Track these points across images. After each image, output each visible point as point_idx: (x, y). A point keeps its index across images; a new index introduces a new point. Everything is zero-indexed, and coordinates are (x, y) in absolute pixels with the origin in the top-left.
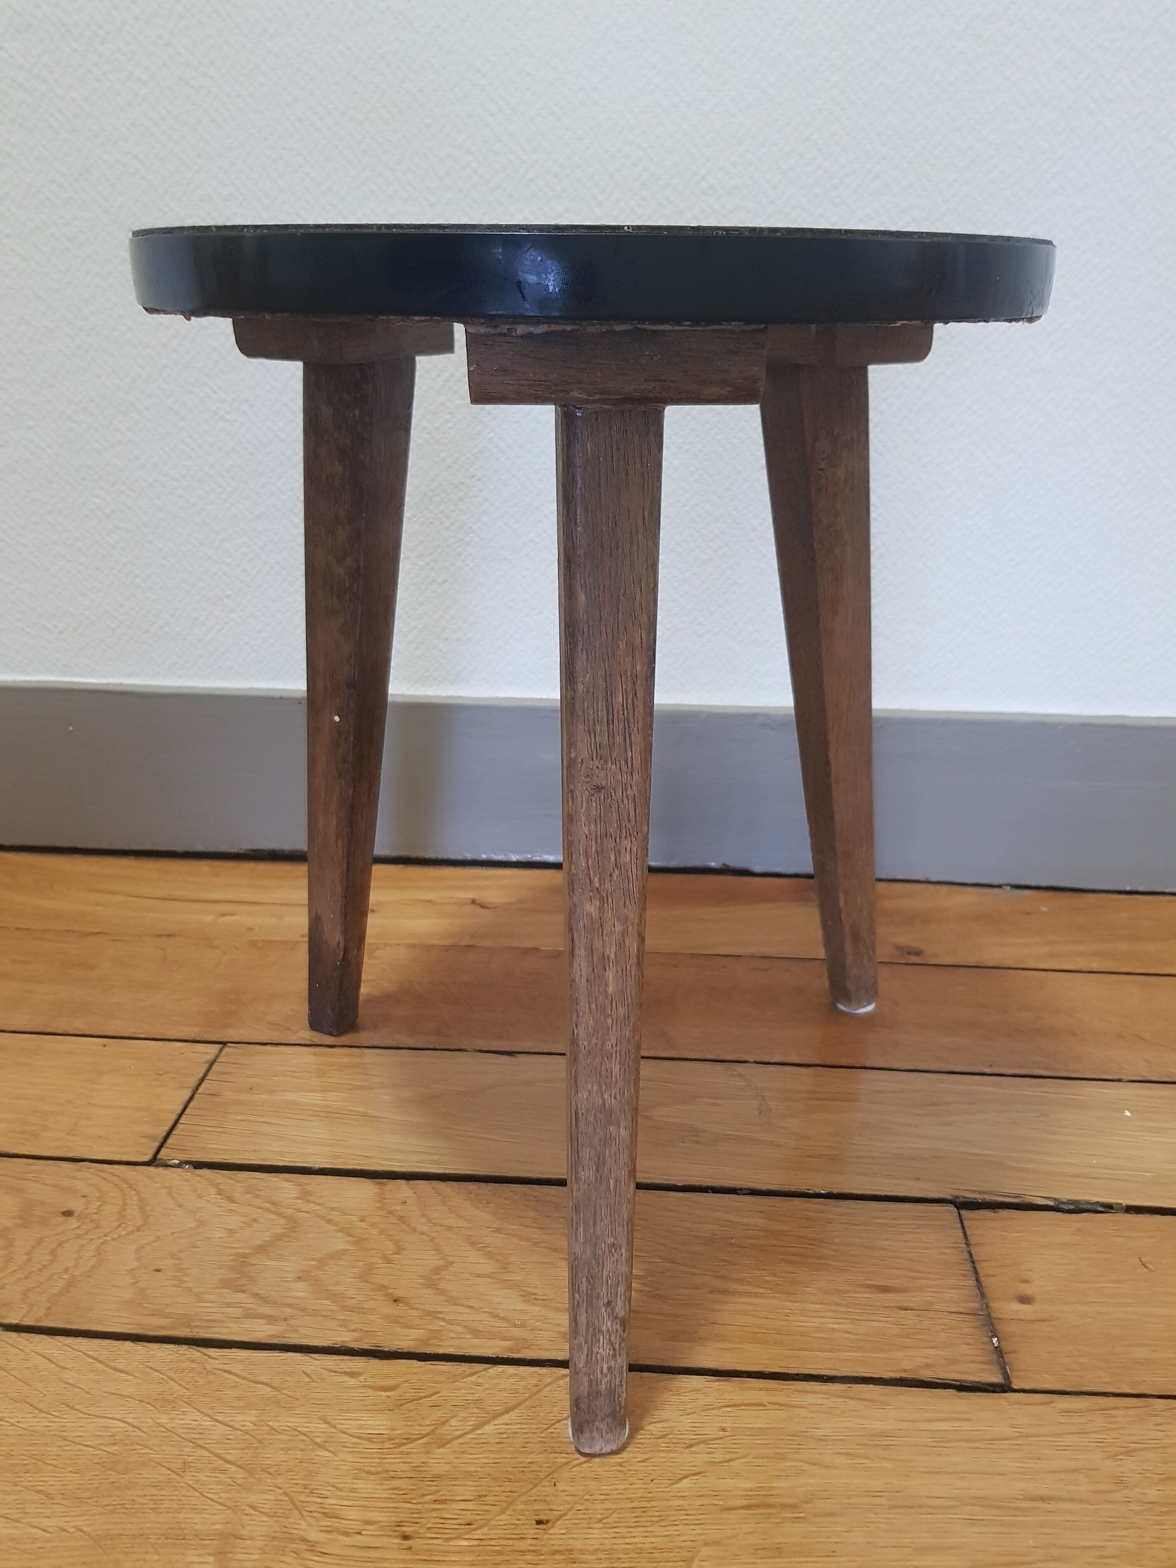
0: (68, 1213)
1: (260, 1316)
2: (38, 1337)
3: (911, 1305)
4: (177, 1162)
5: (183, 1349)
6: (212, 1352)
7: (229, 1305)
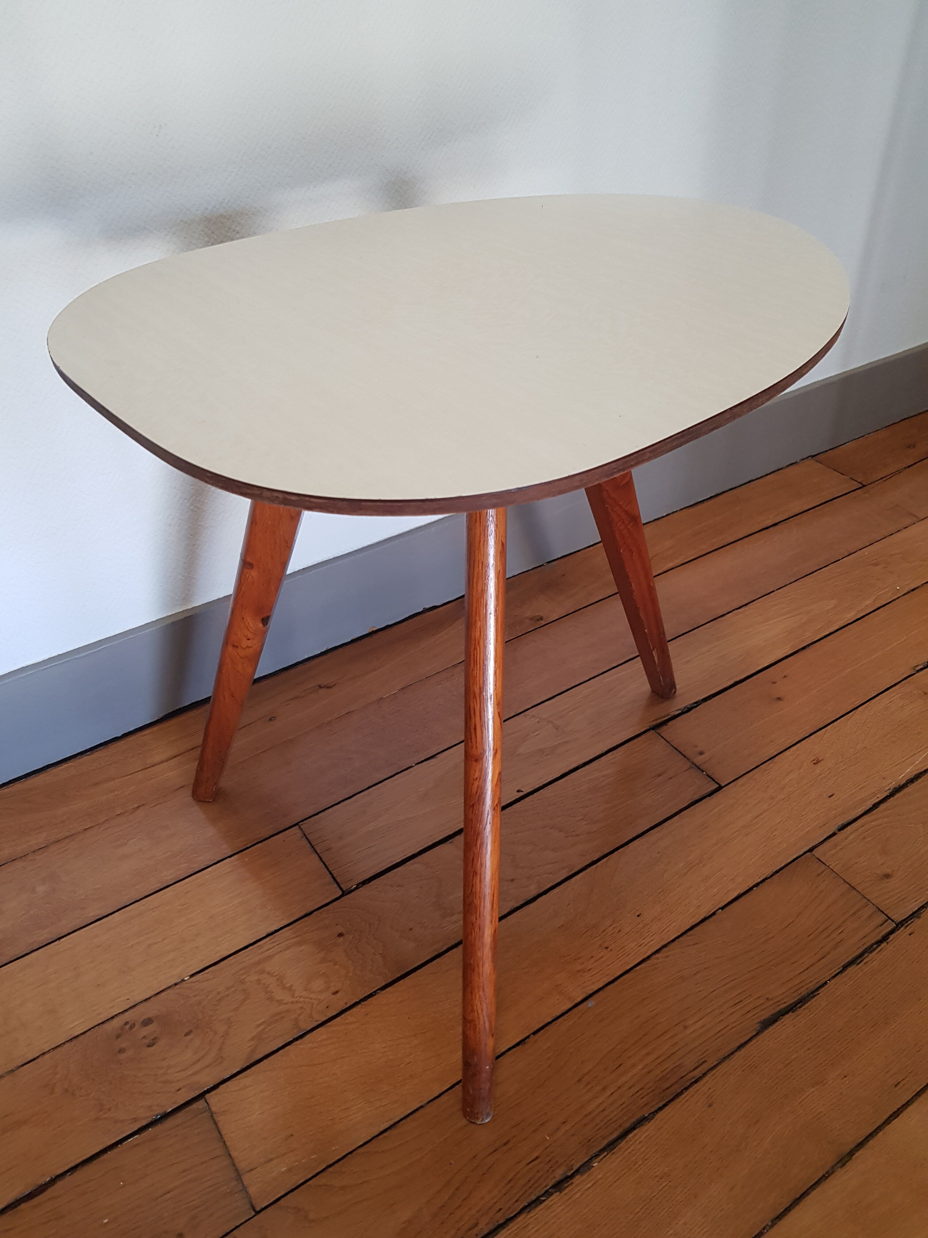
0: (341, 935)
3: (671, 776)
4: (355, 886)
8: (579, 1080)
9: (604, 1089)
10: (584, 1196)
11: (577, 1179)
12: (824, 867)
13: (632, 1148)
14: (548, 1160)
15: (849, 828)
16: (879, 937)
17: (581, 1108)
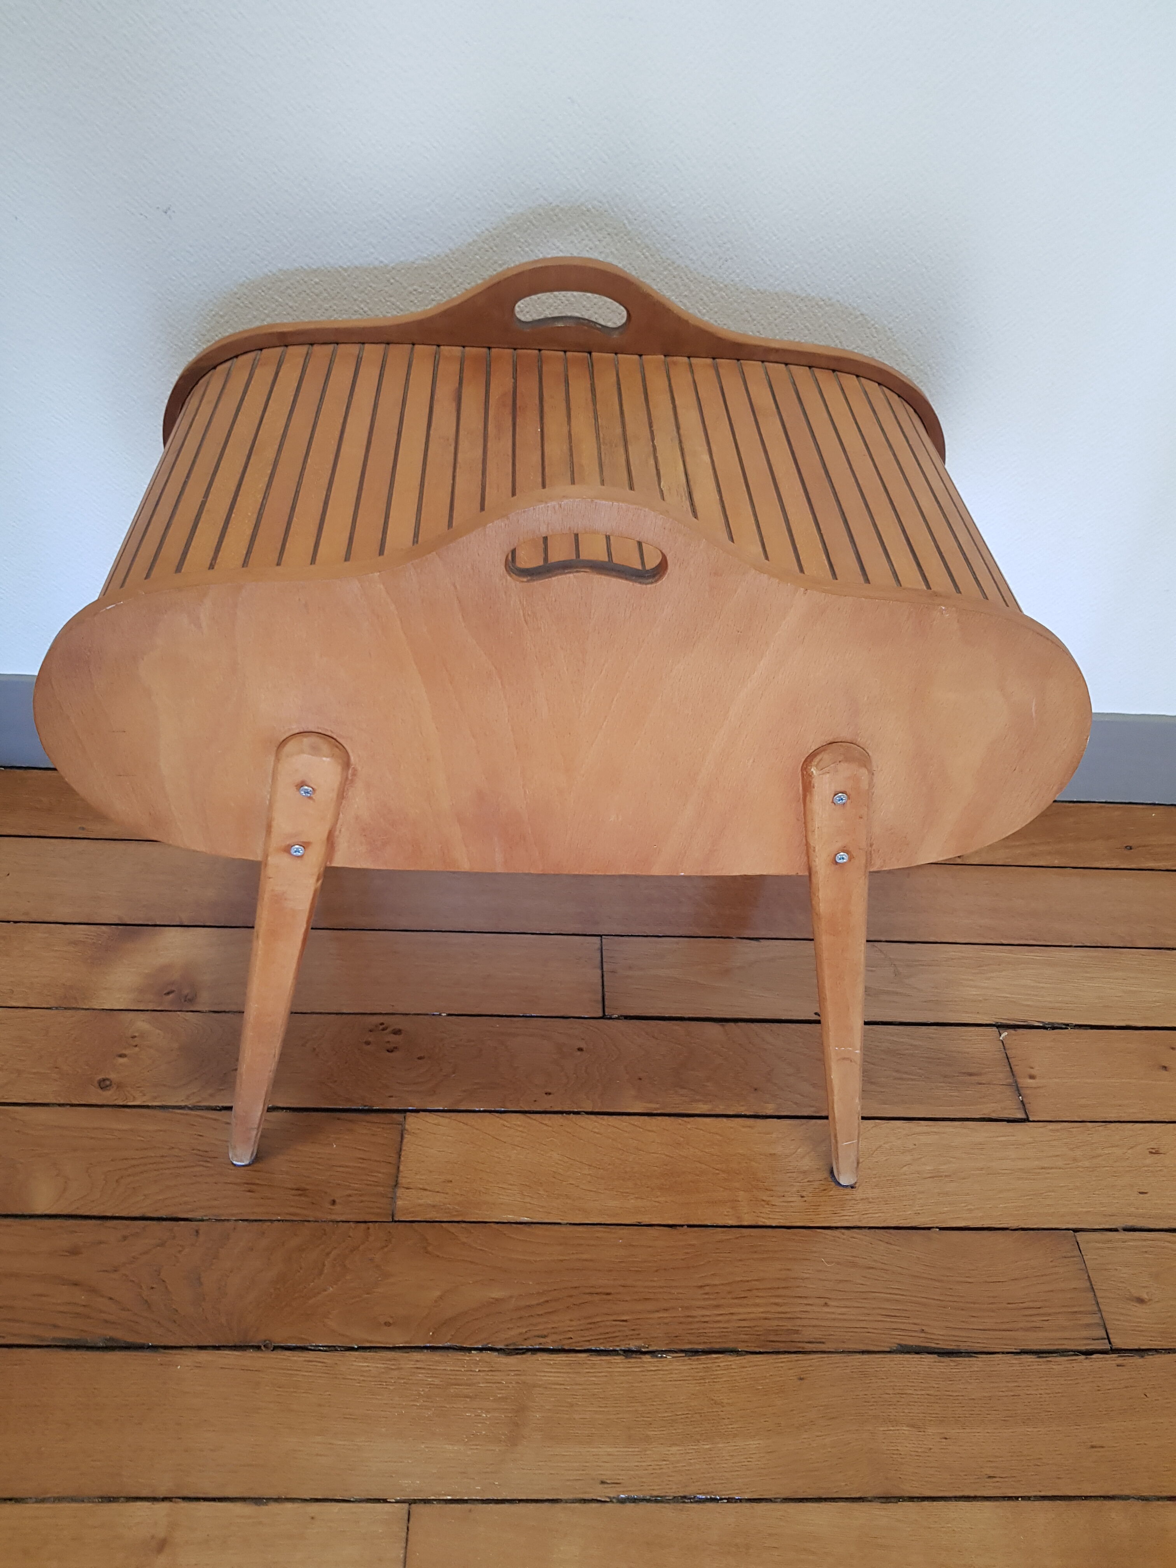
0: (580, 1049)
1: (699, 1101)
2: (606, 1117)
3: (983, 1082)
5: (672, 1118)
6: (685, 1119)
7: (682, 1095)
8: (701, 1287)
9: (718, 1306)
10: (644, 1373)
11: (647, 1358)
12: (1077, 1253)
13: (708, 1365)
14: (633, 1327)
15: (1137, 1234)
17: (687, 1308)
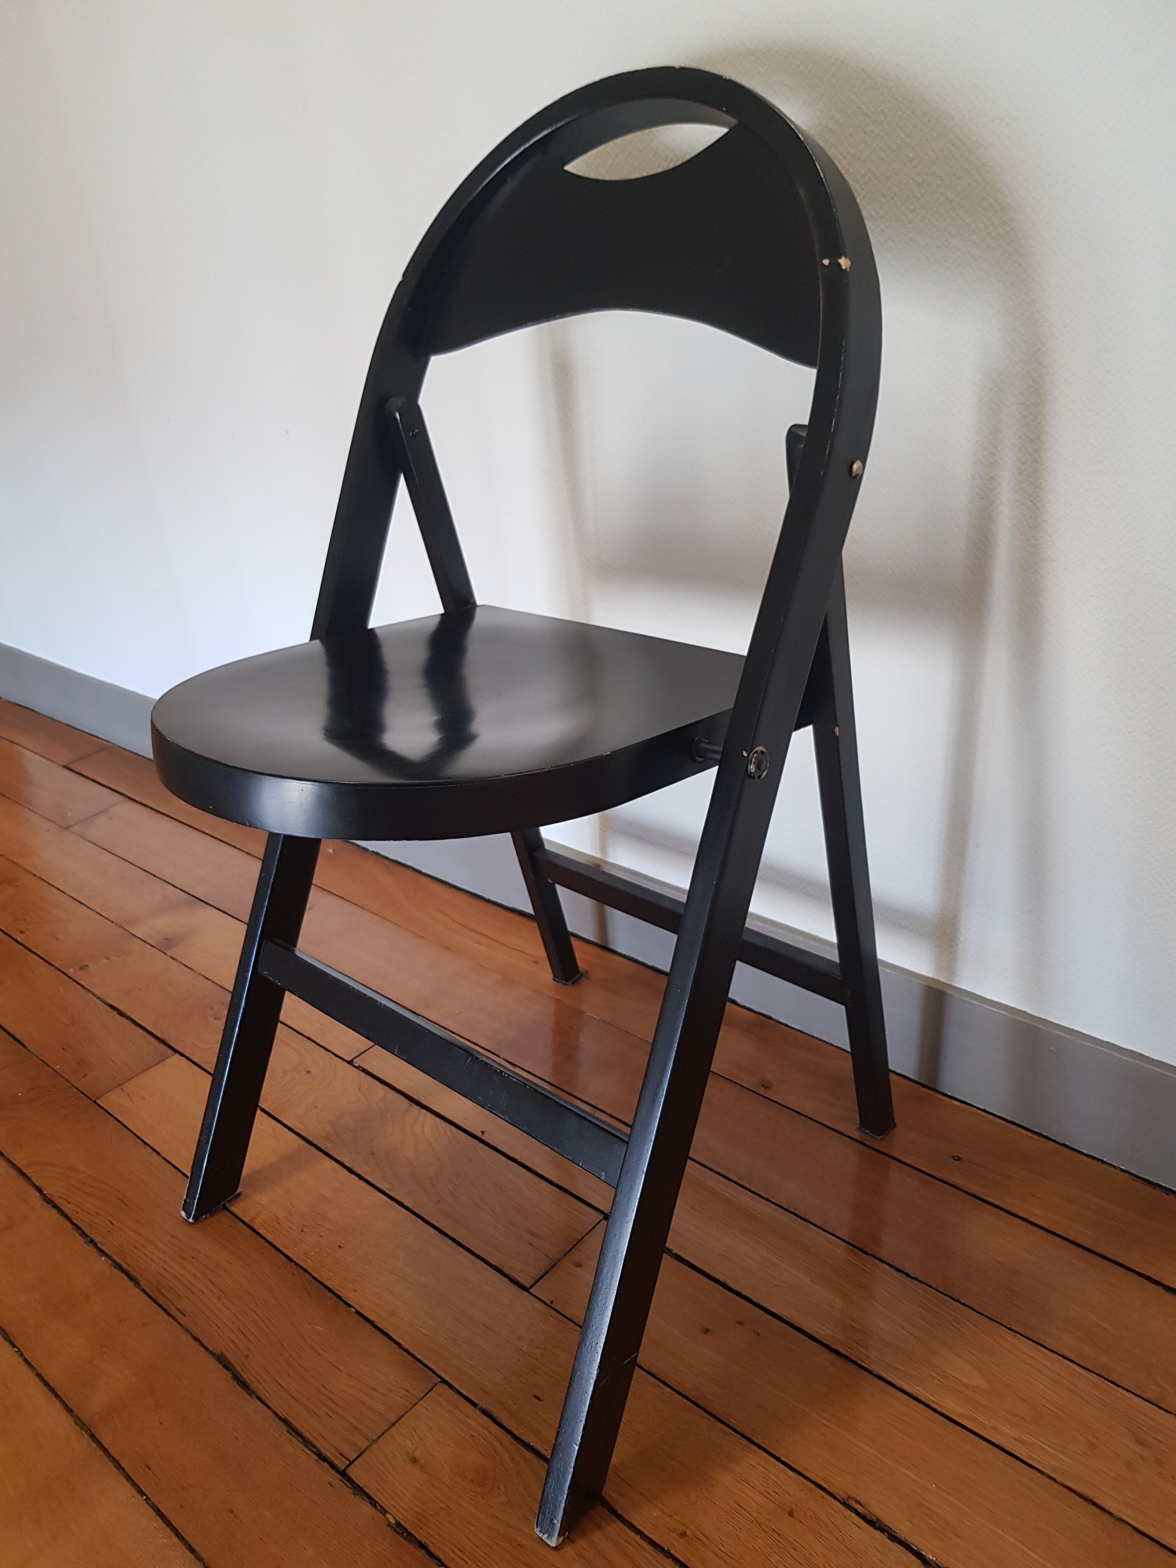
0: (308, 1072)
3: (535, 1245)
4: (357, 1065)
8: (173, 1236)
11: (93, 1251)
12: (421, 1395)
14: (111, 1230)
16: (325, 1452)
17: (150, 1241)
